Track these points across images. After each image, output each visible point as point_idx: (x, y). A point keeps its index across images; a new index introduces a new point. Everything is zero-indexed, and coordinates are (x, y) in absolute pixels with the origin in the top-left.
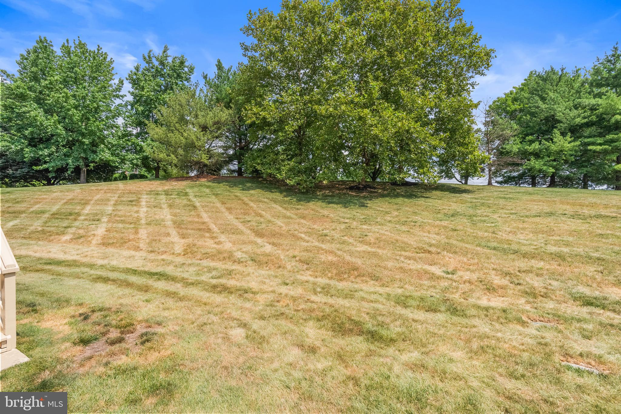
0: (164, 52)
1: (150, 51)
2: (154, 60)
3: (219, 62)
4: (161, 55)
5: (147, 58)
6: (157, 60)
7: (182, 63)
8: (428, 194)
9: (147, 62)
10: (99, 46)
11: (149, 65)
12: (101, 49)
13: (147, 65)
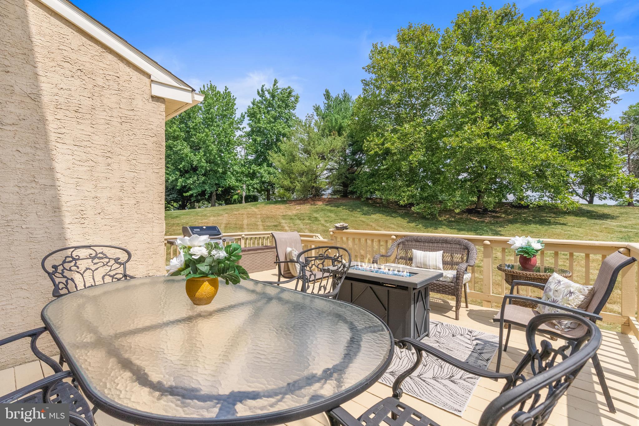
0: (274, 85)
1: (263, 86)
2: (266, 93)
3: (327, 91)
4: (272, 87)
5: (261, 92)
6: (269, 93)
7: (290, 93)
8: (561, 220)
9: (260, 96)
10: (226, 87)
11: (262, 98)
12: (228, 89)
13: (261, 99)
